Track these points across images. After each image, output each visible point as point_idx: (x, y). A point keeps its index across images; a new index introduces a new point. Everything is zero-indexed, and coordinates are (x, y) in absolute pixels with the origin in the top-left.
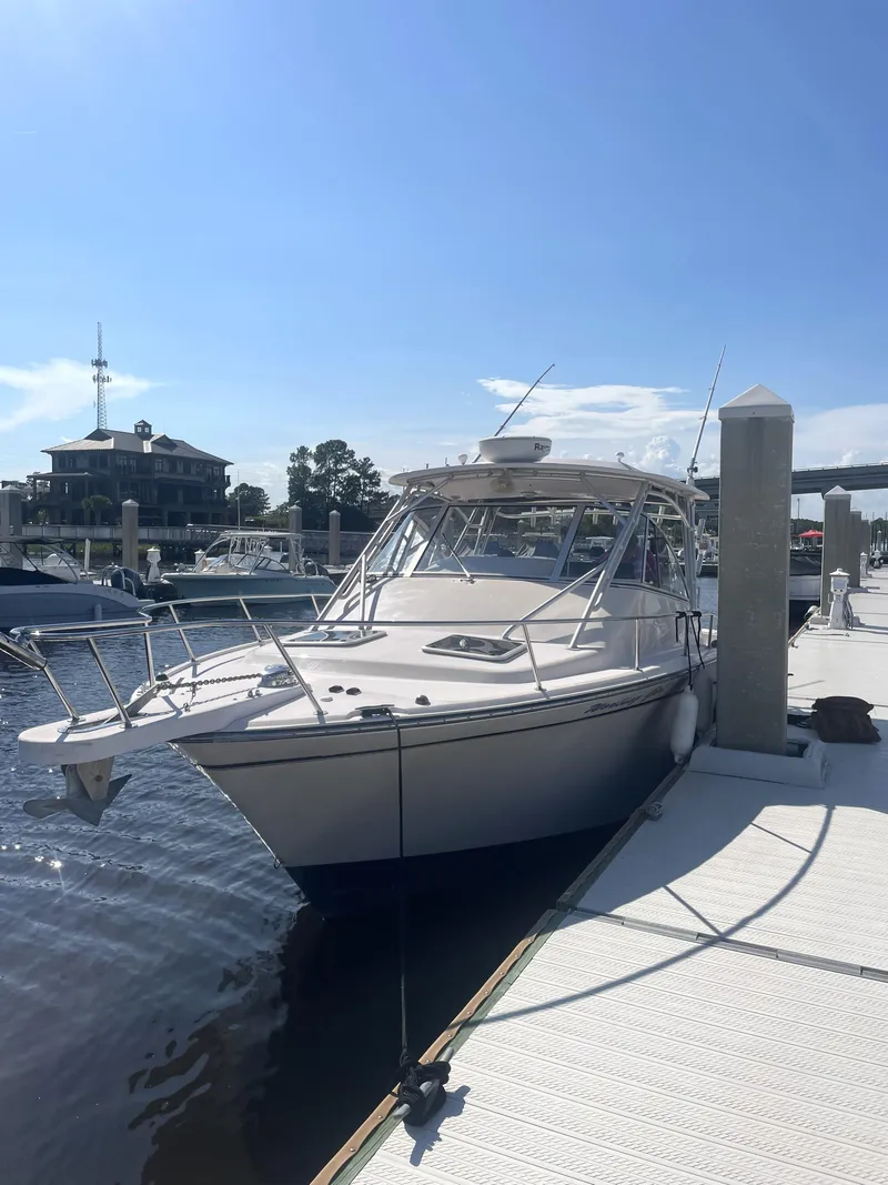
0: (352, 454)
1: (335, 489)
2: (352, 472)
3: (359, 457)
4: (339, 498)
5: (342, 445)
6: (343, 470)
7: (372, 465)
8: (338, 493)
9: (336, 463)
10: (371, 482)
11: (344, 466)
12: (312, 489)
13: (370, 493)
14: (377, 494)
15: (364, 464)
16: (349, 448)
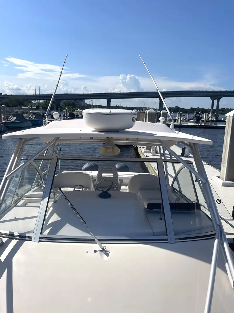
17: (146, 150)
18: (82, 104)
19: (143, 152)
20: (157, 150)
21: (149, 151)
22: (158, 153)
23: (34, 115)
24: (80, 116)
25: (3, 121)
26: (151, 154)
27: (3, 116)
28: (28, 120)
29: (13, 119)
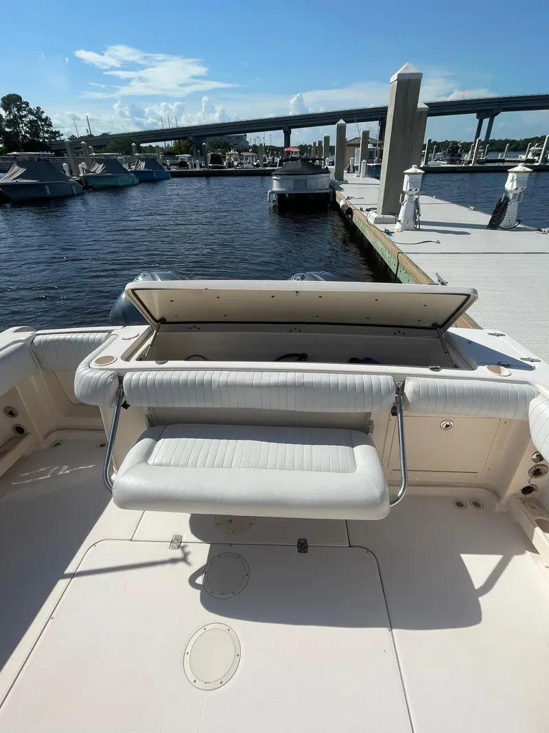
0: (27, 104)
1: (23, 129)
2: (31, 117)
3: (33, 106)
4: (28, 135)
5: (19, 98)
6: (25, 116)
7: (43, 112)
8: (26, 132)
9: (19, 110)
10: (46, 124)
11: (25, 113)
12: (7, 130)
13: (47, 132)
14: (52, 132)
15: (38, 112)
16: (24, 100)
17: (381, 216)
18: (242, 143)
19: (372, 221)
20: (418, 213)
21: (394, 217)
22: (419, 222)
23: (142, 160)
24: (236, 163)
25: (81, 175)
26: (398, 226)
27: (82, 165)
28: (132, 172)
29: (98, 169)
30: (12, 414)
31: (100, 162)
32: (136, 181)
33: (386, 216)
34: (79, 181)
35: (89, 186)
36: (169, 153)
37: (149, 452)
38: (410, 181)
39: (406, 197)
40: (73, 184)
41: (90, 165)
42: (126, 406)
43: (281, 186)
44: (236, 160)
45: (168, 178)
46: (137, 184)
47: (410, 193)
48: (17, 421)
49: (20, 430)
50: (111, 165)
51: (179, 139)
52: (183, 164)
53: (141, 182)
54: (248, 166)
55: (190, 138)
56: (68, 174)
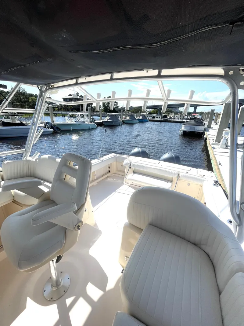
12: (106, 105)
14: (118, 106)
17: (214, 142)
18: (177, 111)
19: (211, 143)
20: (227, 143)
21: (218, 143)
22: (228, 146)
23: (141, 116)
24: (172, 118)
25: (123, 119)
26: (219, 146)
27: (124, 116)
28: (137, 119)
29: (128, 118)
30: (109, 168)
31: (129, 116)
32: (138, 122)
33: (216, 143)
34: (122, 121)
35: (124, 122)
36: (150, 113)
37: (133, 175)
38: (225, 133)
39: (223, 138)
40: (120, 122)
41: (126, 117)
42: (130, 168)
43: (185, 128)
44: (173, 116)
45: (148, 122)
46: (138, 123)
47: (225, 137)
48: (110, 169)
49: (109, 171)
50: (132, 117)
51: (154, 109)
52: (154, 117)
53: (139, 122)
54: (176, 119)
55: (158, 109)
56: (119, 119)
